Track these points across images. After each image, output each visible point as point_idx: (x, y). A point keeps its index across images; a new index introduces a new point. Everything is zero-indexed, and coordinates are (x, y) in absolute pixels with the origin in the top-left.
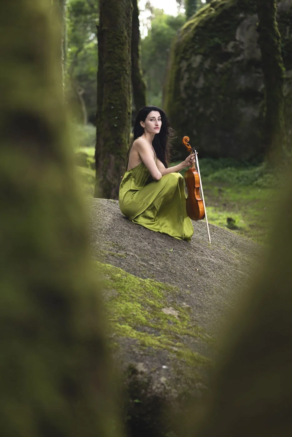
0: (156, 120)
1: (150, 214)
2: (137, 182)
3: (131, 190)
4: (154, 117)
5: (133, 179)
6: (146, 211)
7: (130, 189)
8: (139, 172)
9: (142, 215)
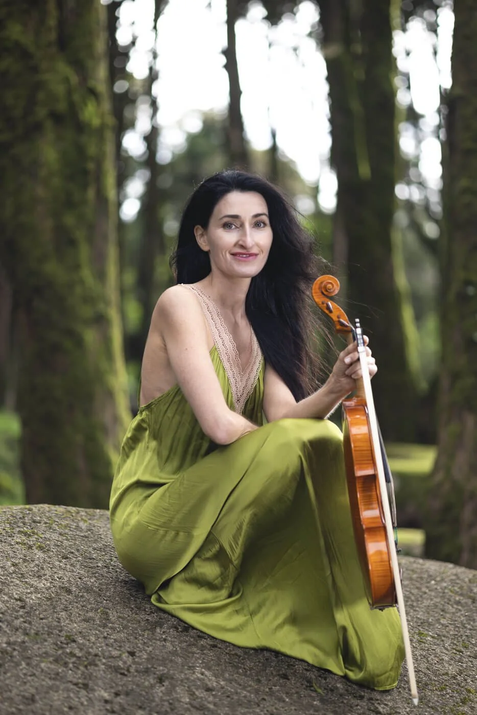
0: (242, 225)
1: (210, 570)
2: (165, 453)
3: (139, 484)
4: (236, 217)
5: (153, 444)
6: (197, 562)
7: (134, 479)
8: (170, 414)
9: (183, 575)
